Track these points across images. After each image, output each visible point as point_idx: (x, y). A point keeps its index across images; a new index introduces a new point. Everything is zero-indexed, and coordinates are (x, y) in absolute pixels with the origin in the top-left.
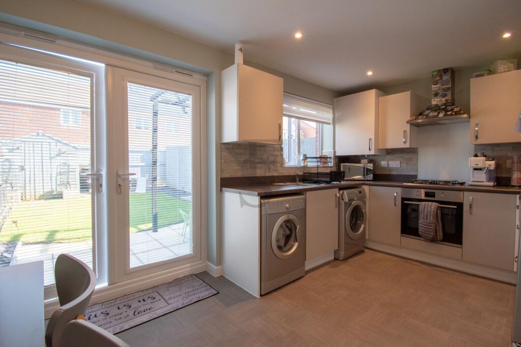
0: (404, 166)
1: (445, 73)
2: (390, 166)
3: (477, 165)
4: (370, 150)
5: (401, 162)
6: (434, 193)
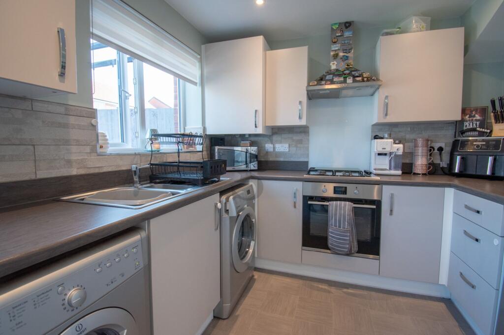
0: (294, 149)
1: (347, 27)
2: (276, 150)
3: (385, 149)
4: (256, 127)
5: (289, 145)
6: (346, 188)
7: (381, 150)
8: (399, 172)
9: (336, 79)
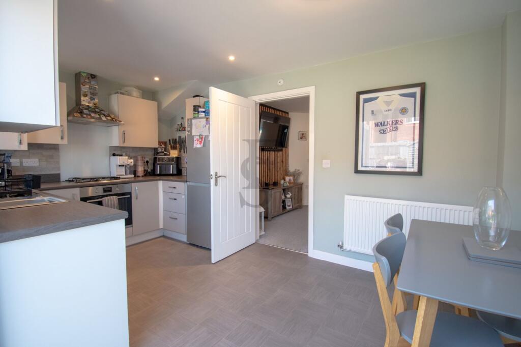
0: (44, 163)
1: (92, 78)
2: (24, 165)
5: (39, 160)
6: (111, 188)
7: (122, 163)
8: (133, 176)
9: (93, 115)
